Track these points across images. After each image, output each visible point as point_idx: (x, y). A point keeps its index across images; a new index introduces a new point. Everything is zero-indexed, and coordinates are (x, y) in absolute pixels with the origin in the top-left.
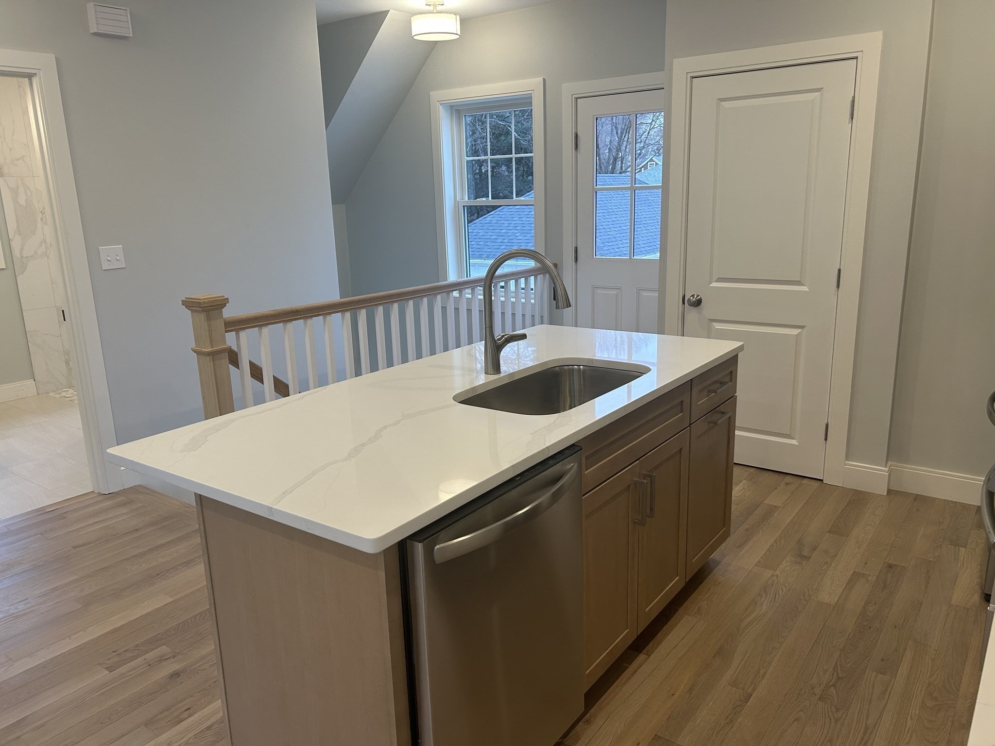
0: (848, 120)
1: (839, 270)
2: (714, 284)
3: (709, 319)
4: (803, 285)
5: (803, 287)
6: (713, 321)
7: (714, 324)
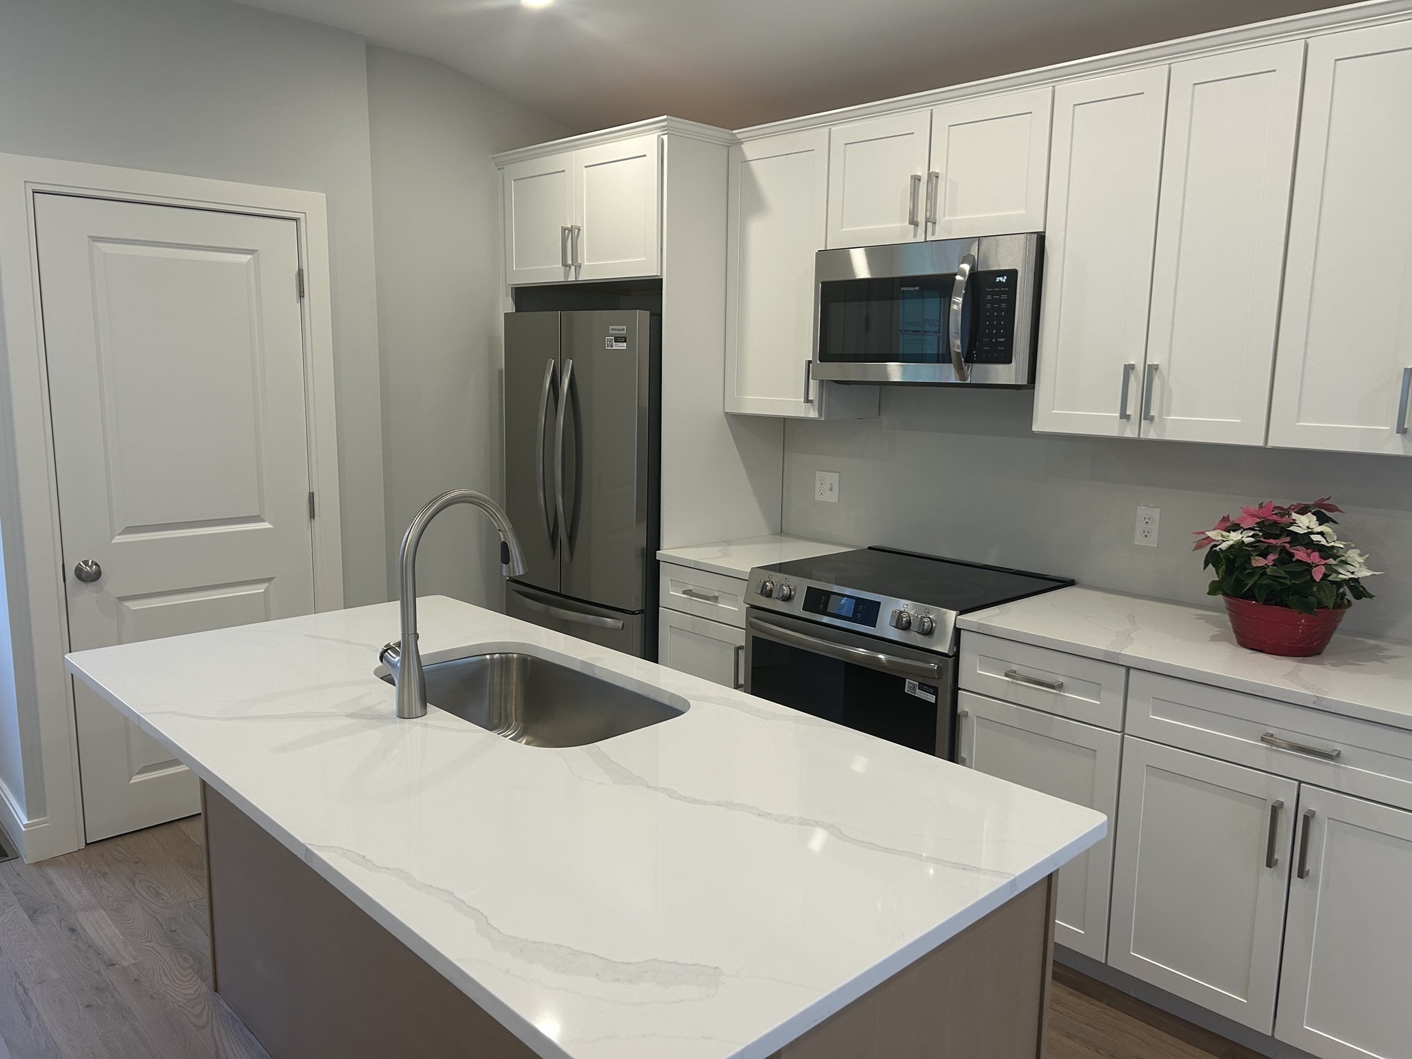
0: (296, 300)
1: (311, 496)
2: (118, 539)
3: (117, 598)
4: (263, 521)
5: (262, 524)
6: (123, 600)
7: (127, 604)
